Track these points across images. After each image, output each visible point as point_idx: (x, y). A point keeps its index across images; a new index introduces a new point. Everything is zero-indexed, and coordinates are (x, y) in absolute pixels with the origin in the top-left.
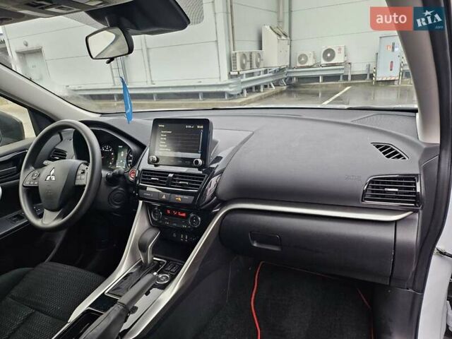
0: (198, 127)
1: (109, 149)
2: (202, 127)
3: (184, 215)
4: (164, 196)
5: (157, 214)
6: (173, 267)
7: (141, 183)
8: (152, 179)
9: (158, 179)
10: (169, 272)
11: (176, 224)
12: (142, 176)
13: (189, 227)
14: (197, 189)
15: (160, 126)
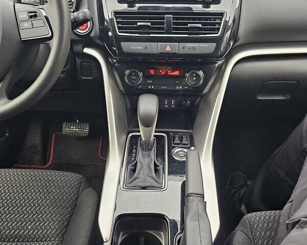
3: (177, 73)
4: (168, 47)
5: (135, 77)
6: (181, 139)
7: (120, 32)
8: (138, 24)
9: (150, 24)
10: (181, 146)
11: (165, 87)
12: (118, 23)
13: (186, 88)
14: (218, 33)
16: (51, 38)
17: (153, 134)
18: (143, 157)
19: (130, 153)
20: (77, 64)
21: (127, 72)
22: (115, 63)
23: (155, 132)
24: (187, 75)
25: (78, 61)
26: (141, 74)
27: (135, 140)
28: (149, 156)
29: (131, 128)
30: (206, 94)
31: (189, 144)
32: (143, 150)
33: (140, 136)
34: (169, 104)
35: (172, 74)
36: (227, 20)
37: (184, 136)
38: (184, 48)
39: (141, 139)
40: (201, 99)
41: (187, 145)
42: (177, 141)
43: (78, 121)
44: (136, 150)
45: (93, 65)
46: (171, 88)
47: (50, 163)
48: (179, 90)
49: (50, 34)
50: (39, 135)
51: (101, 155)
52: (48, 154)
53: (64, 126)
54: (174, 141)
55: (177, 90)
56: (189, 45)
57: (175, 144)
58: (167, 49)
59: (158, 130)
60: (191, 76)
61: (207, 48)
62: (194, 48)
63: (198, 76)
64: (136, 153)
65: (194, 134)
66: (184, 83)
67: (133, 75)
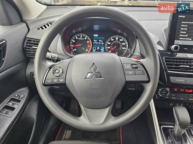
3: (191, 91)
7: (169, 70)
9: (189, 66)
11: (183, 99)
15: (179, 16)
21: (161, 89)
27: (166, 132)
35: (188, 91)
46: (186, 99)
67: (164, 91)
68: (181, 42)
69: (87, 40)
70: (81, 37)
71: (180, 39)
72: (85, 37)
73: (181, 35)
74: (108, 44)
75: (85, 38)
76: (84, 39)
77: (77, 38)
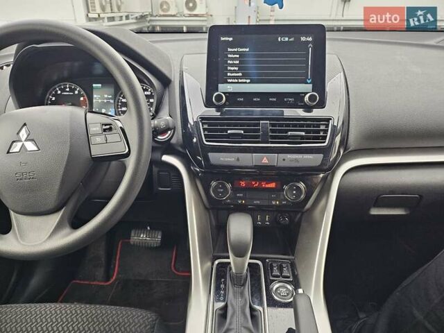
0: (303, 39)
1: (72, 90)
2: (310, 39)
3: (273, 185)
4: (265, 158)
5: (222, 190)
6: (281, 269)
7: (207, 141)
8: (229, 132)
9: (242, 132)
10: (281, 279)
11: (259, 202)
12: (204, 130)
13: (283, 203)
14: (325, 142)
15: (222, 39)
16: (128, 155)
17: (248, 261)
18: (234, 295)
19: (218, 289)
20: (154, 174)
21: (214, 184)
22: (198, 173)
23: (251, 258)
24: (286, 187)
25: (155, 169)
26: (229, 186)
27: (223, 270)
28: (242, 294)
29: (218, 253)
30: (308, 210)
31: (291, 277)
32: (234, 284)
33: (230, 263)
34: (263, 220)
35: (267, 186)
36: (335, 124)
37: (284, 265)
38: (284, 160)
39: (231, 269)
40: (302, 215)
41: (288, 277)
42: (276, 272)
43: (149, 228)
44: (225, 285)
45: (172, 174)
46: (266, 203)
47: (114, 278)
48: (276, 205)
49: (127, 150)
50: (103, 243)
51: (175, 268)
52: (112, 266)
53: (133, 234)
54: (272, 273)
55: (274, 205)
56: (289, 156)
57: (274, 276)
58: (263, 161)
59: (254, 255)
60: (291, 189)
61: (313, 160)
62: (296, 160)
63: (298, 189)
64: (225, 289)
65: (297, 262)
66: (282, 197)
67: (221, 188)
68: (230, 88)
69: (80, 95)
70: (68, 90)
71: (229, 81)
72: (76, 90)
73: (229, 74)
74: (121, 102)
75: (76, 92)
76: (74, 92)
77: (59, 92)
